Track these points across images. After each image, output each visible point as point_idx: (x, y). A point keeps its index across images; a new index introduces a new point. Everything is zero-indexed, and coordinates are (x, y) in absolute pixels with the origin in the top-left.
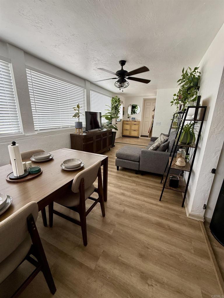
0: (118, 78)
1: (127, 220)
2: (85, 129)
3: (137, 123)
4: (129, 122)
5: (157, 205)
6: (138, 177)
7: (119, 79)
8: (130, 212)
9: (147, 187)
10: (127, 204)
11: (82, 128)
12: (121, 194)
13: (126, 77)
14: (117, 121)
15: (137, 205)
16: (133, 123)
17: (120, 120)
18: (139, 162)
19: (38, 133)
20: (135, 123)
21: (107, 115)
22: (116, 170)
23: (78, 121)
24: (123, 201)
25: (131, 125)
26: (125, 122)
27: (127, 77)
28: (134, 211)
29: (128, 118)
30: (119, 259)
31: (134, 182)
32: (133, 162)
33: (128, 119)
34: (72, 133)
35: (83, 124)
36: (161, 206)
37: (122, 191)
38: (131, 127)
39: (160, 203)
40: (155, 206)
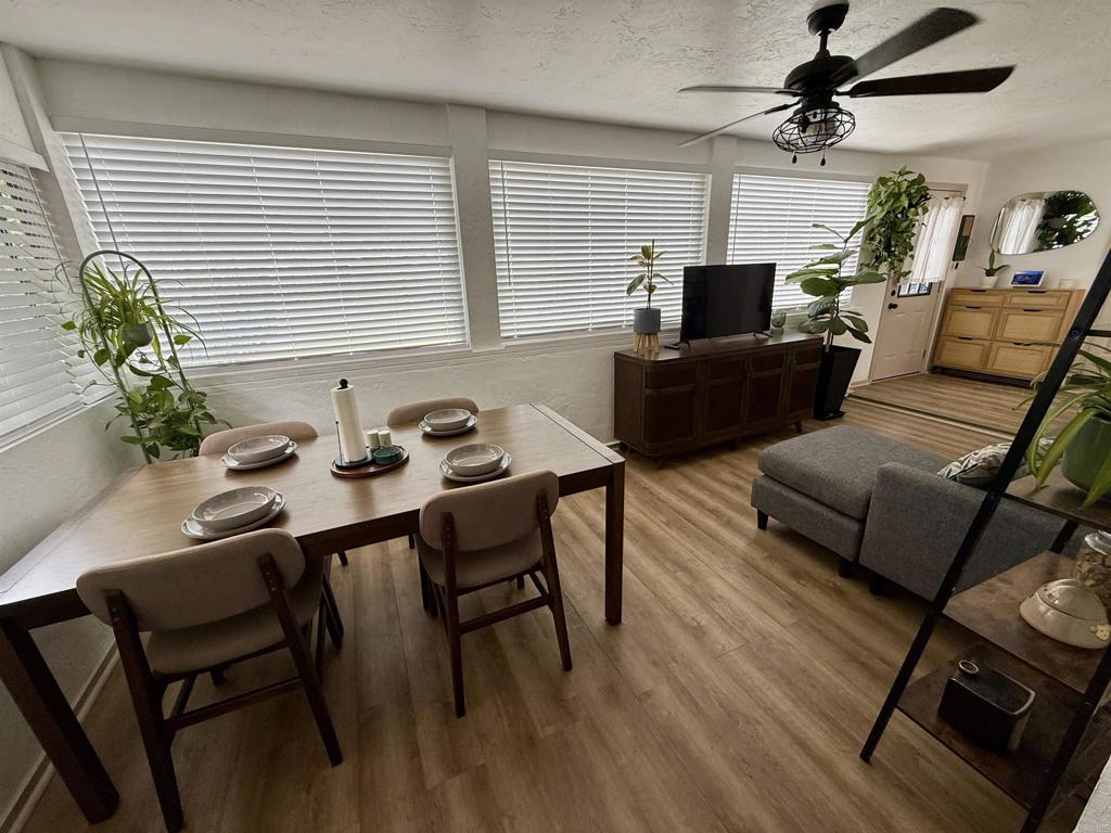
0: (798, 103)
1: (628, 733)
2: (679, 334)
3: (1053, 301)
4: (991, 299)
5: (823, 765)
6: (839, 593)
7: (800, 106)
8: (665, 713)
9: (851, 658)
10: (681, 679)
11: (659, 331)
12: (694, 628)
13: (840, 90)
14: (904, 292)
15: (721, 705)
16: (1016, 300)
17: (930, 288)
18: (862, 521)
19: (507, 347)
20: (1036, 301)
21: (815, 272)
22: (751, 525)
23: (645, 305)
24: (673, 659)
25: (999, 314)
26: (960, 298)
27: (847, 87)
28: (684, 718)
29: (990, 273)
30: (501, 824)
31: (796, 604)
32: (831, 515)
33: (989, 282)
34: (618, 348)
35: (662, 315)
36: (843, 786)
37: (704, 619)
38: (997, 325)
39: (850, 768)
40: (806, 764)
